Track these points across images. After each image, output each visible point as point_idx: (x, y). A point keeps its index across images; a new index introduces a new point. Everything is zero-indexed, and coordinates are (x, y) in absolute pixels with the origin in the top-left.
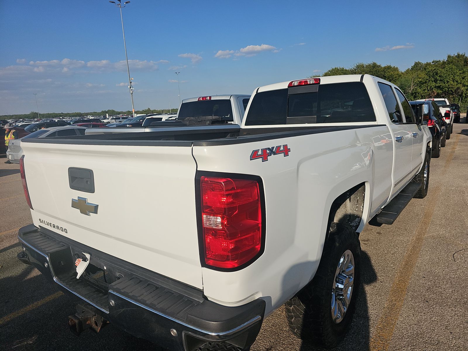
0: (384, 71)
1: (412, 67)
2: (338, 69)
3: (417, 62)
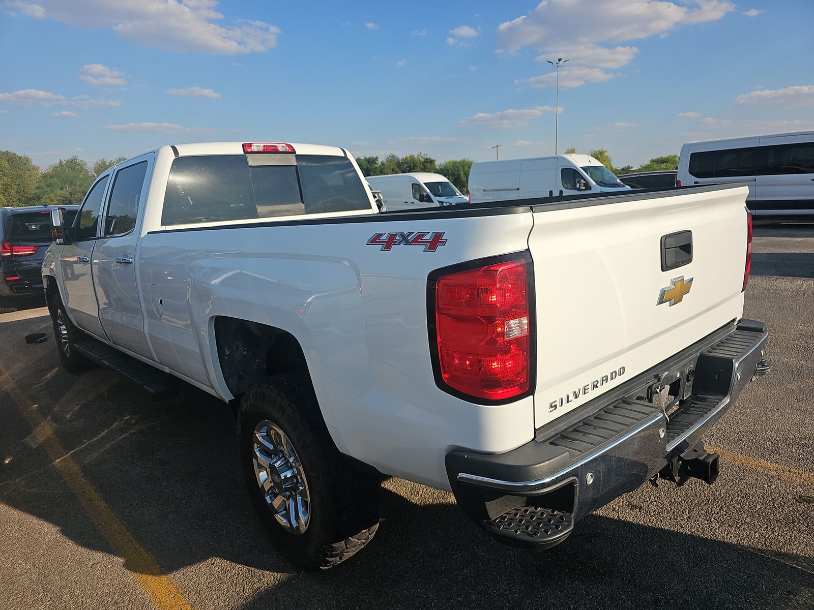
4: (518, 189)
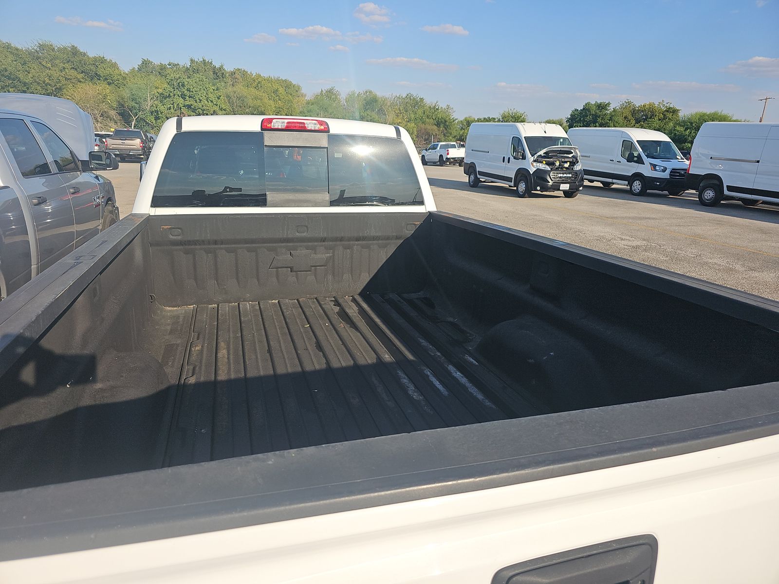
1: (139, 65)
3: (145, 59)
4: (758, 162)
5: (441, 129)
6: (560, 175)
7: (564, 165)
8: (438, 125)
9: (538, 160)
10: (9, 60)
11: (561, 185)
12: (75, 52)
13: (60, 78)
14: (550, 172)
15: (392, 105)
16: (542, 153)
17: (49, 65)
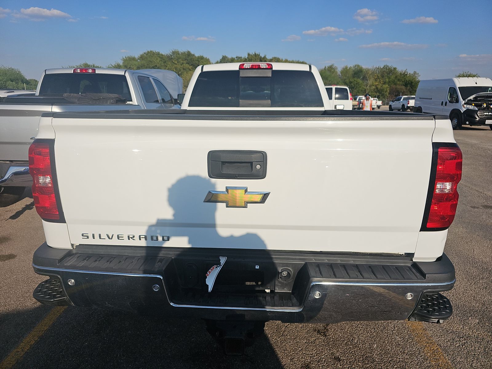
0: (198, 60)
1: (220, 59)
2: (154, 53)
3: (224, 56)
5: (408, 88)
6: (485, 114)
7: (490, 106)
8: (406, 85)
9: (468, 103)
10: (158, 61)
11: (487, 121)
12: (189, 54)
13: (181, 69)
14: (477, 111)
15: (373, 73)
16: (471, 98)
17: (176, 62)
